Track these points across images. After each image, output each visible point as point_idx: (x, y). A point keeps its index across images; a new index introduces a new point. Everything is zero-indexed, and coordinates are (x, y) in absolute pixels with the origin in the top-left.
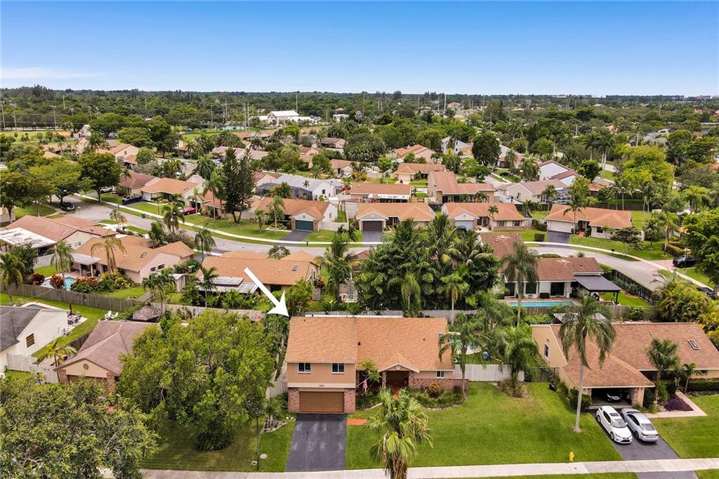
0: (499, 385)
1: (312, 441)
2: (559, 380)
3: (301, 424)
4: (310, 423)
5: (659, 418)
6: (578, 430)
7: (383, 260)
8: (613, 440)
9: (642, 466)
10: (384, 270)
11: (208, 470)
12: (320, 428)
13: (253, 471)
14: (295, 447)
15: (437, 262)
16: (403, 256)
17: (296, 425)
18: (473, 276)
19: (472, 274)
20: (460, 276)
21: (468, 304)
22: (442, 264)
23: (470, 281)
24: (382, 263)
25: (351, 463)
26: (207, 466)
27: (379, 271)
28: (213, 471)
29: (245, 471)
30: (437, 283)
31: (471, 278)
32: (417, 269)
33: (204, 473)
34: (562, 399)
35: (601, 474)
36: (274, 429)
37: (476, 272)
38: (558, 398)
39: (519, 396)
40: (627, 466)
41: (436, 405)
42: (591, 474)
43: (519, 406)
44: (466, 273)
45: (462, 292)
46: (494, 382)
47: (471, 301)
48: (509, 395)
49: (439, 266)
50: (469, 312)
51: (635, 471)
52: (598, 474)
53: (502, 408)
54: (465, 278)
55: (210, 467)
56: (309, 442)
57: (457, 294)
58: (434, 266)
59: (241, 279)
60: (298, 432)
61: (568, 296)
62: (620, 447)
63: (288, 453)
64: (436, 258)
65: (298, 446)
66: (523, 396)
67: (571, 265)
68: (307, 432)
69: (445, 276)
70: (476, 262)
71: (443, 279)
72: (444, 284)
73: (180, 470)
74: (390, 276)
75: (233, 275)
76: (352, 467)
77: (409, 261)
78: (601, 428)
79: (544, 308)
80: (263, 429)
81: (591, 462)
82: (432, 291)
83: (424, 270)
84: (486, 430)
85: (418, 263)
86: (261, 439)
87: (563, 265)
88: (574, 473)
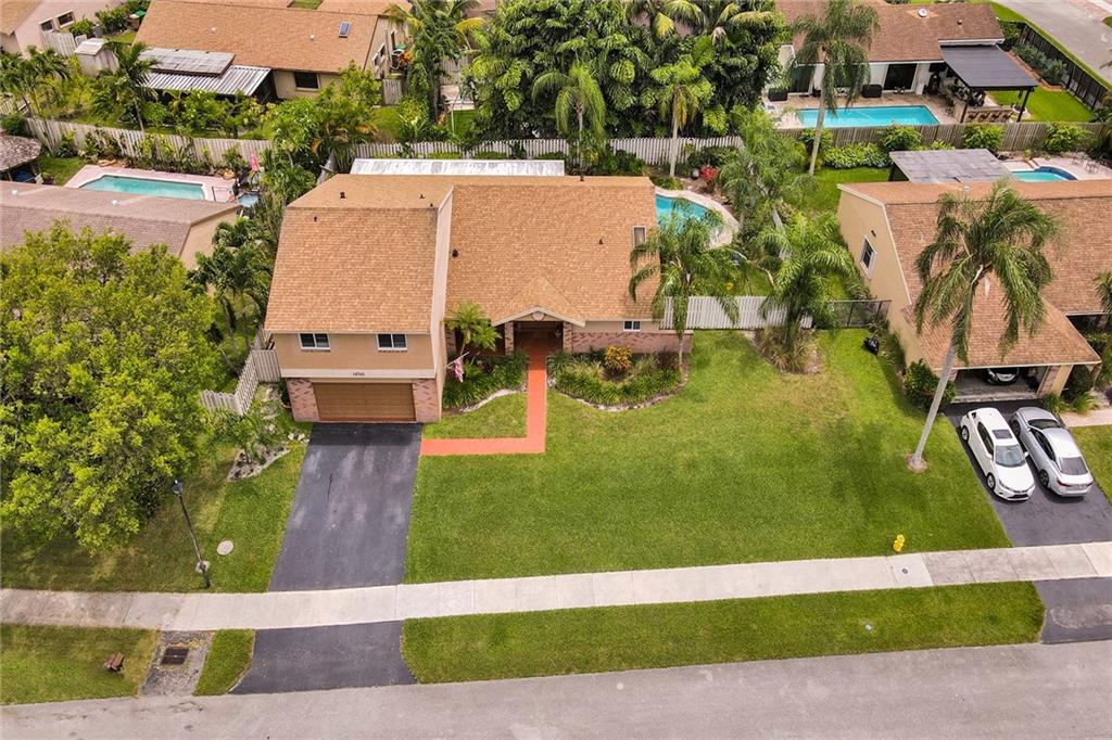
0: (758, 339)
1: (340, 500)
2: (886, 326)
3: (319, 455)
4: (338, 449)
5: (1093, 428)
6: (918, 464)
7: (523, 30)
8: (991, 490)
9: (1050, 564)
10: (526, 53)
11: (98, 589)
12: (359, 465)
13: (198, 589)
14: (298, 519)
15: (647, 32)
16: (568, 21)
17: (308, 455)
18: (724, 65)
19: (723, 60)
20: (694, 66)
21: (709, 128)
22: (657, 41)
23: (716, 78)
24: (522, 37)
25: (417, 567)
26: (94, 577)
27: (513, 55)
28: (107, 590)
29: (180, 590)
30: (642, 81)
31: (718, 73)
32: (598, 51)
33: (85, 596)
34: (889, 374)
35: (958, 588)
36: (258, 469)
37: (731, 56)
38: (881, 373)
39: (798, 369)
40: (1016, 562)
41: (617, 399)
42: (938, 589)
43: (794, 399)
44: (708, 58)
45: (696, 105)
46: (749, 330)
47: (716, 120)
48: (778, 366)
49: (649, 43)
50: (710, 142)
51: (1032, 576)
52: (953, 587)
53: (760, 402)
54: (707, 69)
55: (102, 580)
56: (332, 505)
57: (685, 111)
58: (639, 43)
59: (228, 57)
60: (310, 475)
61: (920, 91)
62: (1006, 509)
63: (281, 535)
64: (644, 21)
65: (305, 516)
66: (807, 369)
67: (937, 22)
68: (329, 474)
69: (662, 65)
70: (733, 32)
71: (657, 74)
72: (657, 85)
73: (31, 588)
74: (539, 70)
75: (211, 46)
76: (418, 578)
77: (583, 33)
78: (966, 457)
79: (870, 130)
80: (235, 469)
81: (940, 553)
82: (630, 101)
83: (615, 54)
84: (720, 464)
85: (601, 35)
86: (227, 498)
87: (920, 23)
88: (902, 585)
